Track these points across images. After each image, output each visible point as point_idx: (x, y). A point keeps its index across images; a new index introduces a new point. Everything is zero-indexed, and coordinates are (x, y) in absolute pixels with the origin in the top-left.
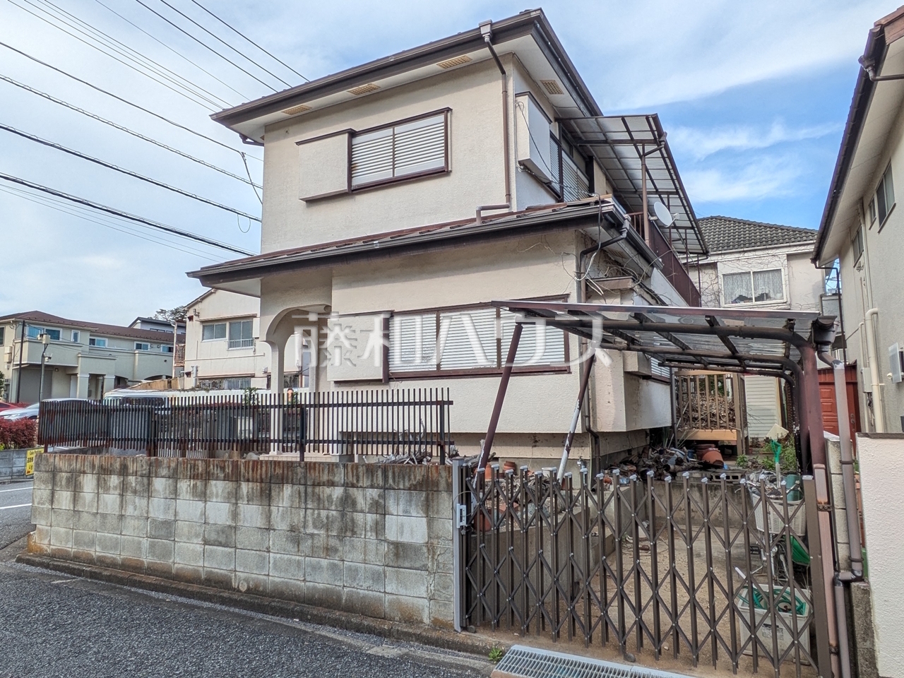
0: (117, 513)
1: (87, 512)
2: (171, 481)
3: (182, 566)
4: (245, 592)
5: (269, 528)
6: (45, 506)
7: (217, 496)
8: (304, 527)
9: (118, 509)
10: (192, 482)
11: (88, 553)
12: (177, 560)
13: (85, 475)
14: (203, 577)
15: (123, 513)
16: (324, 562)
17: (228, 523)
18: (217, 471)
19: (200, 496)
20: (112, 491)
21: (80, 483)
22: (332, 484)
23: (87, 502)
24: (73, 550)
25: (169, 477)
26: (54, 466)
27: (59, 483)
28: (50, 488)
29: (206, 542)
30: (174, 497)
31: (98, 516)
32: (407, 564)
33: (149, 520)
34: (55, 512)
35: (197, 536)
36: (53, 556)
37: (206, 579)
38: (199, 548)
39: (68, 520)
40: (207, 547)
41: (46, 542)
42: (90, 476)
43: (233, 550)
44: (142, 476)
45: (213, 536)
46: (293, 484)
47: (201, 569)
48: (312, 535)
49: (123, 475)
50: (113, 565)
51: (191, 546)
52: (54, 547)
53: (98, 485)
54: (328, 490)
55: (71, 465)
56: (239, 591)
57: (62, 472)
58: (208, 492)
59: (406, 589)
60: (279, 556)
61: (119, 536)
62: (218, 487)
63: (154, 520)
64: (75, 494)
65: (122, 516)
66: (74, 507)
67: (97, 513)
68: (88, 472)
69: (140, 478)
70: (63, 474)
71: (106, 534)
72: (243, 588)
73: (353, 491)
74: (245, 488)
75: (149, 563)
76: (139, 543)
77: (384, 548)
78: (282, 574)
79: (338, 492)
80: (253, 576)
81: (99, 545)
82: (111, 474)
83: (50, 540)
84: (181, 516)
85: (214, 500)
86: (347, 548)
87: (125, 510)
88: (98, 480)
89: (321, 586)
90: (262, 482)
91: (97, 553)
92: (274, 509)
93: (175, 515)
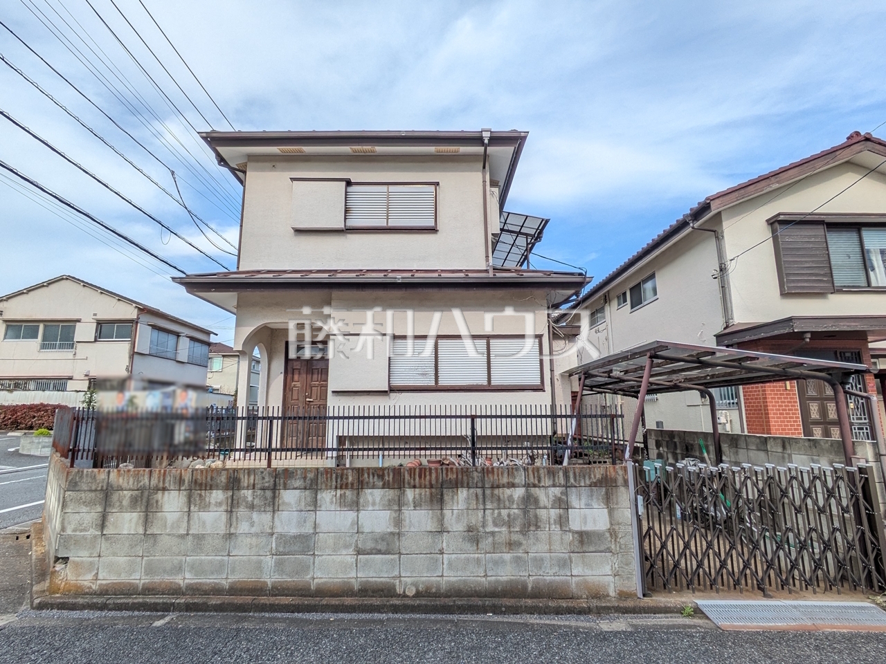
0: (223, 532)
1: (169, 535)
2: (307, 492)
3: (325, 580)
4: (413, 596)
5: (442, 531)
6: (89, 533)
7: (374, 504)
8: (483, 526)
9: (223, 528)
10: (339, 492)
11: (171, 583)
12: (318, 574)
13: (166, 492)
14: (356, 588)
15: (233, 531)
16: (507, 557)
17: (389, 530)
18: (373, 480)
19: (351, 506)
20: (212, 508)
21: (157, 502)
22: (513, 485)
23: (168, 522)
24: (142, 581)
25: (305, 489)
26: (108, 483)
27: (118, 504)
28: (99, 509)
29: (359, 552)
30: (312, 508)
31: (190, 538)
32: (592, 549)
33: (274, 537)
34: (107, 539)
35: (346, 547)
36: (103, 592)
37: (359, 590)
38: (351, 559)
39: (132, 547)
40: (360, 557)
41: (90, 576)
42: (174, 494)
43: (396, 556)
44: (263, 489)
45: (369, 546)
46: (469, 487)
47: (353, 580)
48: (493, 533)
49: (233, 489)
50: (217, 591)
51: (338, 559)
52: (104, 582)
53: (189, 503)
54: (508, 492)
55: (139, 482)
56: (405, 596)
57: (122, 490)
58: (361, 500)
59: (592, 570)
60: (454, 556)
61: (226, 558)
62: (376, 495)
63: (281, 536)
64: (147, 515)
65: (231, 534)
66: (146, 530)
67: (188, 534)
68: (172, 488)
69: (259, 492)
70: (125, 492)
71: (203, 558)
72: (411, 592)
73: (533, 490)
74: (410, 494)
75: (273, 584)
76: (260, 562)
77: (570, 537)
78: (459, 573)
79: (519, 493)
80: (424, 579)
81: (190, 571)
82: (211, 489)
83: (97, 573)
84: (323, 527)
85: (370, 508)
86: (531, 542)
87: (236, 528)
88: (189, 497)
89: (505, 578)
90: (431, 487)
91: (186, 581)
92: (447, 513)
93: (315, 528)
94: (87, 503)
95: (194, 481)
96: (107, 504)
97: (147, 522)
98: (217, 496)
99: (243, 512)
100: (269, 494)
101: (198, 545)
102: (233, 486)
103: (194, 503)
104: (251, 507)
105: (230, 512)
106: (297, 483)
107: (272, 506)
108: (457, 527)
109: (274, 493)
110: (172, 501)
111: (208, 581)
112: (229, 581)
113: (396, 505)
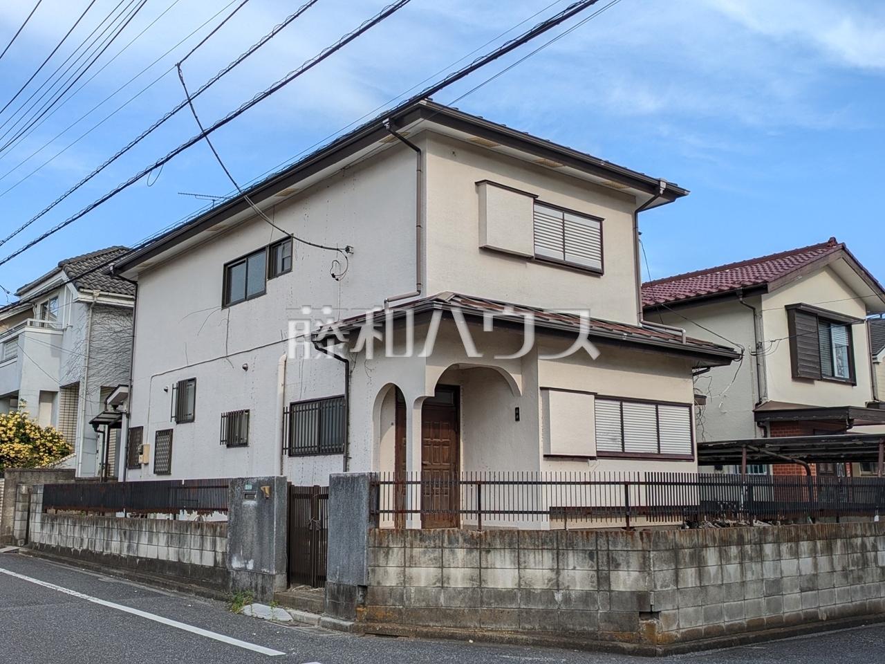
1: (713, 586)
2: (776, 545)
3: (789, 614)
4: (826, 620)
5: (833, 571)
6: (670, 588)
7: (805, 554)
8: (849, 566)
9: (739, 577)
10: (789, 544)
11: (718, 626)
12: (786, 610)
13: (708, 549)
14: (803, 617)
15: (744, 580)
16: (858, 586)
17: (813, 573)
18: (802, 534)
19: (795, 555)
20: (733, 561)
21: (704, 557)
22: (856, 536)
23: (712, 575)
24: (704, 627)
25: (774, 543)
26: (675, 543)
27: (683, 561)
28: (673, 567)
29: (802, 590)
30: (778, 558)
31: (724, 587)
33: (764, 581)
34: (681, 593)
35: (796, 587)
36: (684, 639)
37: (804, 619)
38: (798, 596)
39: (695, 597)
40: (803, 593)
41: (675, 627)
42: (712, 549)
43: (817, 591)
44: (755, 544)
45: (805, 585)
46: (841, 538)
47: (801, 612)
48: (852, 571)
49: (741, 545)
50: (741, 629)
51: (793, 596)
53: (721, 557)
54: (855, 540)
55: (692, 540)
56: (822, 620)
57: (684, 549)
58: (799, 551)
60: (839, 589)
61: (743, 602)
62: (805, 546)
63: (767, 581)
64: (700, 570)
66: (701, 583)
67: (723, 584)
68: (710, 545)
69: (754, 546)
70: (686, 550)
71: (732, 603)
72: (824, 619)
73: (865, 538)
74: (819, 544)
75: (767, 619)
76: (759, 603)
77: (879, 571)
78: (842, 601)
79: (859, 541)
80: (829, 607)
81: (727, 615)
82: (730, 545)
83: (679, 623)
84: (785, 574)
85: (803, 556)
86: (866, 575)
87: (746, 576)
88: (720, 552)
89: (858, 603)
90: (826, 539)
92: (834, 557)
93: (781, 573)
94: (666, 562)
95: (721, 539)
96: (677, 562)
97: (700, 576)
98: (734, 550)
99: (747, 563)
100: (758, 546)
101: (729, 593)
102: (741, 542)
103: (723, 557)
104: (751, 559)
105: (741, 564)
106: (770, 538)
107: (761, 557)
108: (838, 568)
109: (760, 547)
110: (711, 556)
111: (737, 622)
112: (747, 620)
113: (813, 552)
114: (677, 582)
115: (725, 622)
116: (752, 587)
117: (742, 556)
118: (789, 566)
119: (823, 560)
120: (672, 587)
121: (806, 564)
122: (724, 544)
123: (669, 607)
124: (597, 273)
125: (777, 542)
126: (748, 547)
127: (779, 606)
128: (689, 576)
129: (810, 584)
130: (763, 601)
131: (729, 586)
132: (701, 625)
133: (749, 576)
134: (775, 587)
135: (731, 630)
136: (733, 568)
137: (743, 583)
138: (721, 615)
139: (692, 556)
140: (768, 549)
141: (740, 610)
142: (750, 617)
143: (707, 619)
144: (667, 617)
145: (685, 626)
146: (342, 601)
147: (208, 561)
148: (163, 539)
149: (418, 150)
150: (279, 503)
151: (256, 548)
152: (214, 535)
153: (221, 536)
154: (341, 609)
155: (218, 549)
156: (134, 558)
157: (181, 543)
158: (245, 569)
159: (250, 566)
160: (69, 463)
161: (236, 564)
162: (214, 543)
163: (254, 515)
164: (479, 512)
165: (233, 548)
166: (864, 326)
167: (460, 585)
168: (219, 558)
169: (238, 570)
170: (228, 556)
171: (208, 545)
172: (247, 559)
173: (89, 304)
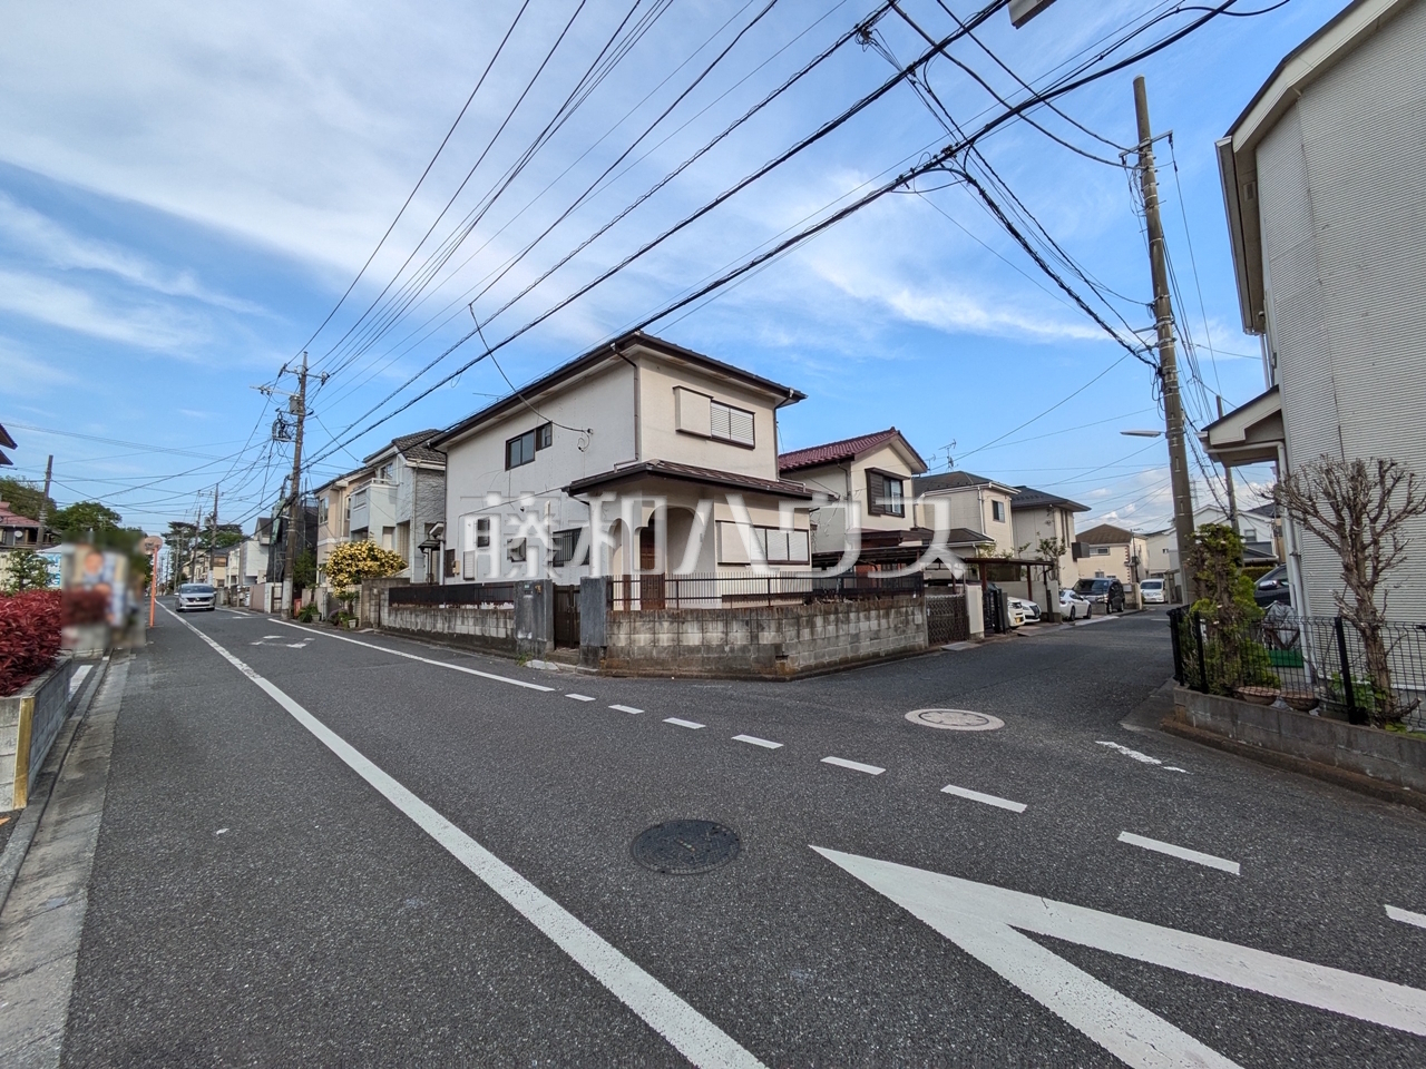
2: (857, 613)
3: (864, 653)
4: (885, 656)
5: (889, 628)
6: (794, 641)
10: (864, 613)
11: (822, 662)
12: (862, 651)
15: (838, 634)
16: (903, 636)
17: (877, 629)
18: (872, 607)
19: (868, 619)
20: (831, 624)
21: (815, 622)
23: (819, 632)
26: (798, 614)
27: (802, 625)
29: (871, 640)
30: (858, 621)
31: (826, 639)
33: (849, 635)
34: (801, 643)
35: (868, 637)
37: (872, 656)
38: (869, 643)
39: (809, 646)
41: (797, 664)
42: (819, 617)
45: (873, 636)
47: (870, 652)
48: (900, 627)
49: (836, 614)
50: (836, 663)
51: (866, 643)
53: (824, 622)
54: (902, 609)
55: (808, 612)
56: (882, 657)
58: (870, 616)
60: (892, 638)
61: (837, 648)
62: (873, 613)
64: (812, 630)
66: (812, 637)
68: (818, 614)
70: (804, 618)
73: (907, 608)
75: (851, 657)
76: (846, 648)
78: (894, 645)
80: (886, 649)
81: (827, 656)
82: (830, 614)
83: (799, 662)
88: (824, 619)
90: (886, 609)
92: (890, 619)
93: (859, 630)
94: (792, 625)
95: (825, 610)
96: (799, 626)
97: (812, 633)
98: (832, 617)
99: (840, 625)
100: (846, 614)
101: (829, 643)
102: (836, 612)
103: (826, 621)
104: (842, 622)
105: (836, 625)
106: (853, 609)
107: (848, 621)
108: (892, 626)
109: (848, 614)
110: (819, 621)
111: (833, 660)
112: (839, 658)
113: (878, 617)
114: (798, 637)
115: (826, 660)
116: (842, 638)
117: (837, 620)
118: (864, 625)
119: (883, 622)
120: (796, 640)
121: (874, 624)
122: (826, 613)
123: (794, 652)
124: (751, 448)
125: (858, 611)
126: (840, 615)
127: (858, 648)
128: (806, 633)
129: (876, 636)
130: (849, 647)
131: (829, 638)
132: (812, 662)
133: (841, 632)
134: (856, 638)
135: (829, 664)
136: (831, 628)
137: (837, 637)
138: (824, 655)
139: (807, 621)
140: (852, 615)
141: (836, 652)
142: (840, 656)
143: (815, 659)
144: (792, 658)
145: (803, 663)
146: (591, 657)
147: (502, 634)
148: (471, 622)
149: (635, 365)
150: (547, 596)
151: (533, 626)
152: (505, 618)
153: (510, 618)
154: (590, 662)
155: (509, 627)
156: (452, 634)
157: (484, 624)
158: (526, 639)
159: (530, 637)
160: (405, 573)
161: (520, 636)
162: (505, 623)
163: (531, 604)
164: (678, 599)
165: (518, 626)
166: (910, 481)
167: (666, 644)
168: (509, 632)
169: (522, 640)
170: (515, 631)
171: (502, 625)
172: (527, 632)
173: (414, 468)
